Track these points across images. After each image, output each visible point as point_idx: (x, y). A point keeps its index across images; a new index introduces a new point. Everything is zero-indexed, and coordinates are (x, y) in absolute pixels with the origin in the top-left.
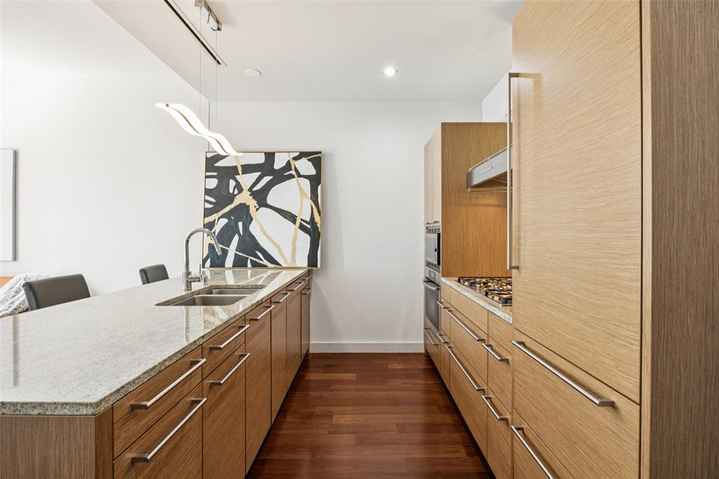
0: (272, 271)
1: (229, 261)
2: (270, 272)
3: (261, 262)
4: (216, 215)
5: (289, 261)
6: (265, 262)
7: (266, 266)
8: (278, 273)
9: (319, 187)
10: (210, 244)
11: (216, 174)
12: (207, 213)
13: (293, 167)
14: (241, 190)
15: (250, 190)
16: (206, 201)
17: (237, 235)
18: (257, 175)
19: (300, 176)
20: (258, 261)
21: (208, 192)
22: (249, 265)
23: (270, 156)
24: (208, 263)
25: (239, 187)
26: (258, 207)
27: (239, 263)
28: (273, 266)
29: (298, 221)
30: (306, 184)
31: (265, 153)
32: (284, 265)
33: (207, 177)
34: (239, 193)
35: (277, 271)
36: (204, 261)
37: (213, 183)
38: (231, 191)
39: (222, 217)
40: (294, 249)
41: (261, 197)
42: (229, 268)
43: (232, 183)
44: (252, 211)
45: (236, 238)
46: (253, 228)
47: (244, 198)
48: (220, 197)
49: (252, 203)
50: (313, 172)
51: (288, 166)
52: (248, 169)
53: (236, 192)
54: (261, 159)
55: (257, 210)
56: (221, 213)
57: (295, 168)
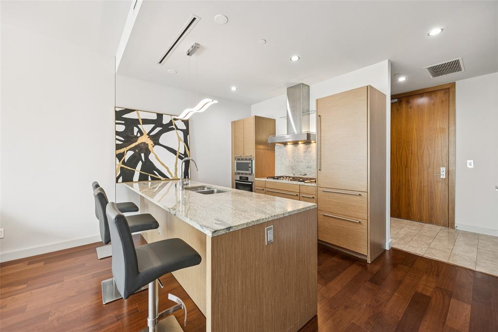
0: (164, 182)
1: (136, 177)
2: (162, 182)
3: (157, 177)
4: (125, 148)
5: (174, 175)
6: (160, 177)
7: (160, 179)
8: (167, 183)
9: (188, 136)
10: (121, 167)
11: (124, 122)
12: (118, 147)
13: (174, 124)
14: (142, 134)
15: (148, 134)
16: (116, 139)
17: (140, 162)
18: (152, 126)
19: (177, 129)
20: (155, 176)
21: (117, 133)
22: (150, 179)
23: (160, 116)
24: (120, 180)
25: (140, 131)
26: (154, 145)
27: (143, 178)
28: (164, 179)
29: (178, 154)
30: (181, 134)
31: (157, 114)
32: (171, 178)
33: (116, 123)
34: (141, 136)
35: (167, 182)
36: (117, 179)
37: (121, 128)
38: (135, 134)
39: (130, 150)
40: (176, 169)
41: (155, 139)
42: (136, 182)
43: (136, 130)
44: (150, 147)
45: (140, 164)
46: (151, 157)
47: (144, 139)
48: (127, 137)
49: (150, 142)
50: (185, 128)
51: (171, 123)
52: (146, 122)
53: (139, 135)
54: (154, 117)
55: (153, 146)
56: (128, 148)
57: (175, 125)
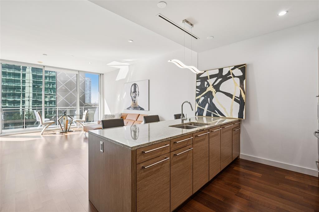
0: (222, 119)
1: (205, 114)
2: (221, 119)
3: (217, 115)
4: (200, 96)
5: (229, 115)
6: (219, 115)
7: (219, 117)
9: (244, 81)
10: (198, 107)
11: (200, 80)
12: (197, 95)
13: (231, 73)
14: (209, 85)
15: (213, 85)
16: (196, 91)
17: (207, 104)
18: (215, 78)
19: (234, 77)
20: (216, 114)
21: (197, 87)
22: (212, 116)
23: (221, 70)
24: (197, 114)
25: (208, 84)
26: (216, 92)
27: (208, 115)
28: (222, 117)
29: (234, 97)
30: (238, 80)
31: (219, 69)
32: (227, 117)
33: (197, 82)
34: (208, 87)
35: (224, 119)
36: (196, 113)
37: (199, 84)
38: (205, 86)
39: (202, 96)
40: (232, 110)
41: (217, 88)
42: (204, 117)
43: (206, 83)
44: (214, 94)
45: (207, 105)
46: (214, 101)
47: (211, 88)
48: (201, 89)
49: (213, 90)
50: (241, 74)
51: (229, 73)
52: (212, 77)
53: (207, 87)
54: (217, 72)
55: (215, 93)
56: (202, 95)
57: (232, 73)
